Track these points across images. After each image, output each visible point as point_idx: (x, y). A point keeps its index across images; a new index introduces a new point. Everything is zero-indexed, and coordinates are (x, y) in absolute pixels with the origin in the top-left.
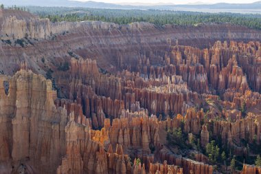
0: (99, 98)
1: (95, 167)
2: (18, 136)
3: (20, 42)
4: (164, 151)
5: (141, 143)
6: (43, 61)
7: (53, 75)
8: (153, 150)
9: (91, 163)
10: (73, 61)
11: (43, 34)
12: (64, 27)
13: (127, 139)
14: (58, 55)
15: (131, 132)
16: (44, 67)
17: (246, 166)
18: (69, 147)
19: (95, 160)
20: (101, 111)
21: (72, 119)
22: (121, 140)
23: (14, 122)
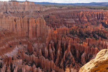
0: (55, 23)
1: (54, 38)
2: (38, 32)
3: (39, 12)
4: (69, 35)
5: (64, 33)
6: (44, 16)
7: (46, 19)
8: (67, 35)
9: (53, 37)
10: (50, 16)
11: (44, 10)
12: (48, 8)
13: (61, 32)
14: (47, 15)
15: (62, 31)
16: (44, 17)
17: (87, 38)
18: (49, 34)
19: (54, 37)
20: (56, 27)
21: (49, 28)
22: (60, 33)
23: (37, 29)
